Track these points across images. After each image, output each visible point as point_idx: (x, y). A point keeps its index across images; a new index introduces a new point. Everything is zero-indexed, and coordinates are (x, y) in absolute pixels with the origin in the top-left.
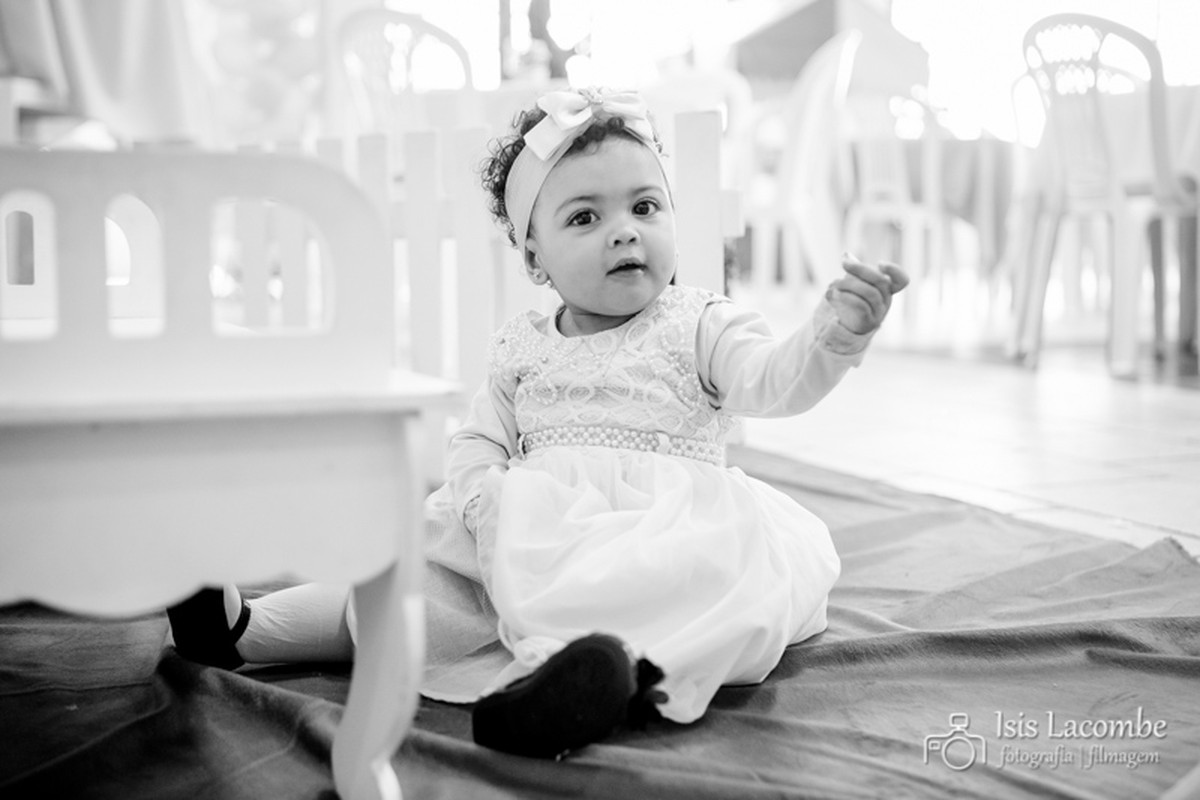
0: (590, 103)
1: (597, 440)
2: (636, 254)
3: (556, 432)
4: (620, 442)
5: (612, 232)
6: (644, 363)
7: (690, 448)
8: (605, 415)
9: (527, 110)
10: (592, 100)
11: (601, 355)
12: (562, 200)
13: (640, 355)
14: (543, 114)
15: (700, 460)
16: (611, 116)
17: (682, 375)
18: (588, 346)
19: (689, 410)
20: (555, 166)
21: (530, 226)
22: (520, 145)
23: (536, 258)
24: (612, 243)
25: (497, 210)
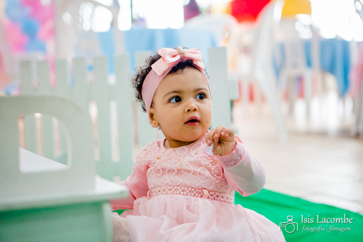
0: (179, 53)
1: (178, 192)
2: (197, 115)
3: (161, 189)
4: (187, 193)
5: (187, 106)
6: (197, 160)
7: (218, 196)
8: (181, 181)
9: (152, 56)
10: (180, 52)
11: (180, 156)
12: (166, 93)
13: (196, 156)
14: (160, 57)
15: (222, 201)
16: (188, 59)
17: (214, 165)
18: (175, 152)
19: (217, 179)
20: (164, 78)
21: (152, 103)
22: (149, 69)
23: (154, 116)
24: (186, 111)
25: (138, 96)
